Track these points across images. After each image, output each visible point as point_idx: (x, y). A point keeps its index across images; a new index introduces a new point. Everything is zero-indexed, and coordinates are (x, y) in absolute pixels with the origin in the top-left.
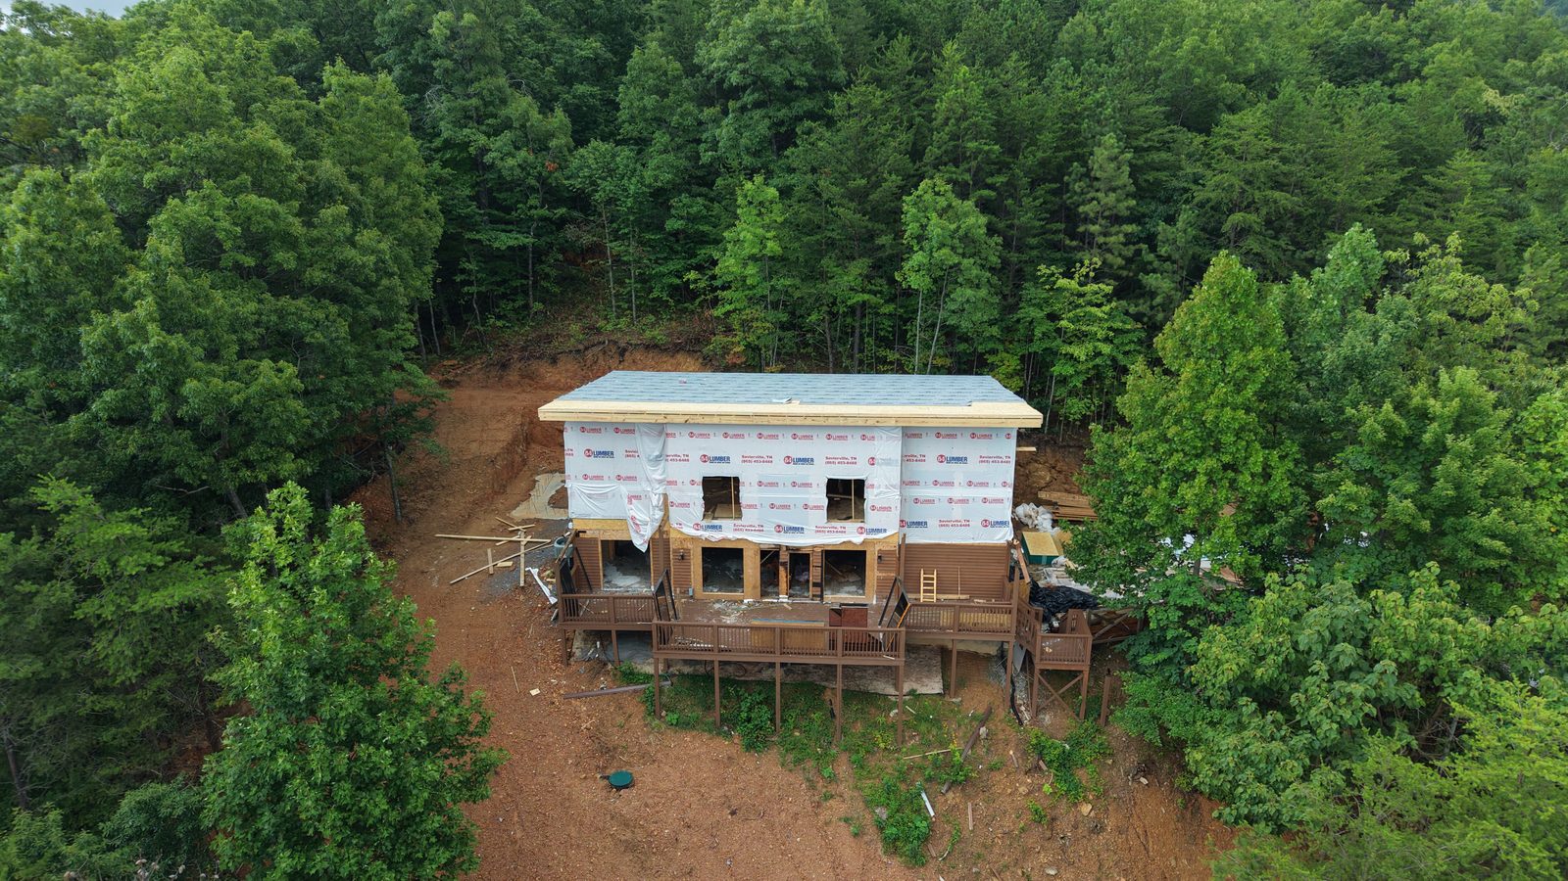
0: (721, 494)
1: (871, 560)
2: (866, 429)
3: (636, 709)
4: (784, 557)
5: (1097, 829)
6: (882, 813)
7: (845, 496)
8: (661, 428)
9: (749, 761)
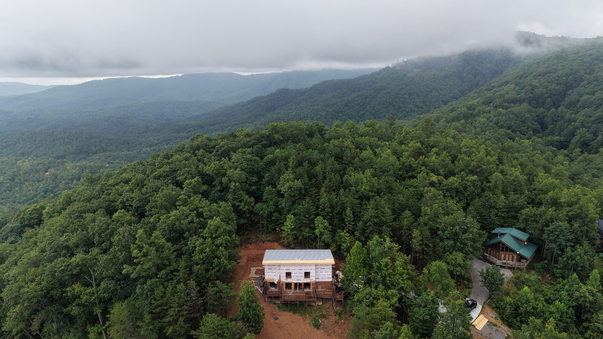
0: (288, 275)
1: (311, 284)
2: (310, 265)
3: (277, 309)
4: (298, 284)
5: (344, 324)
6: (313, 322)
7: (307, 275)
8: (280, 265)
9: (294, 315)
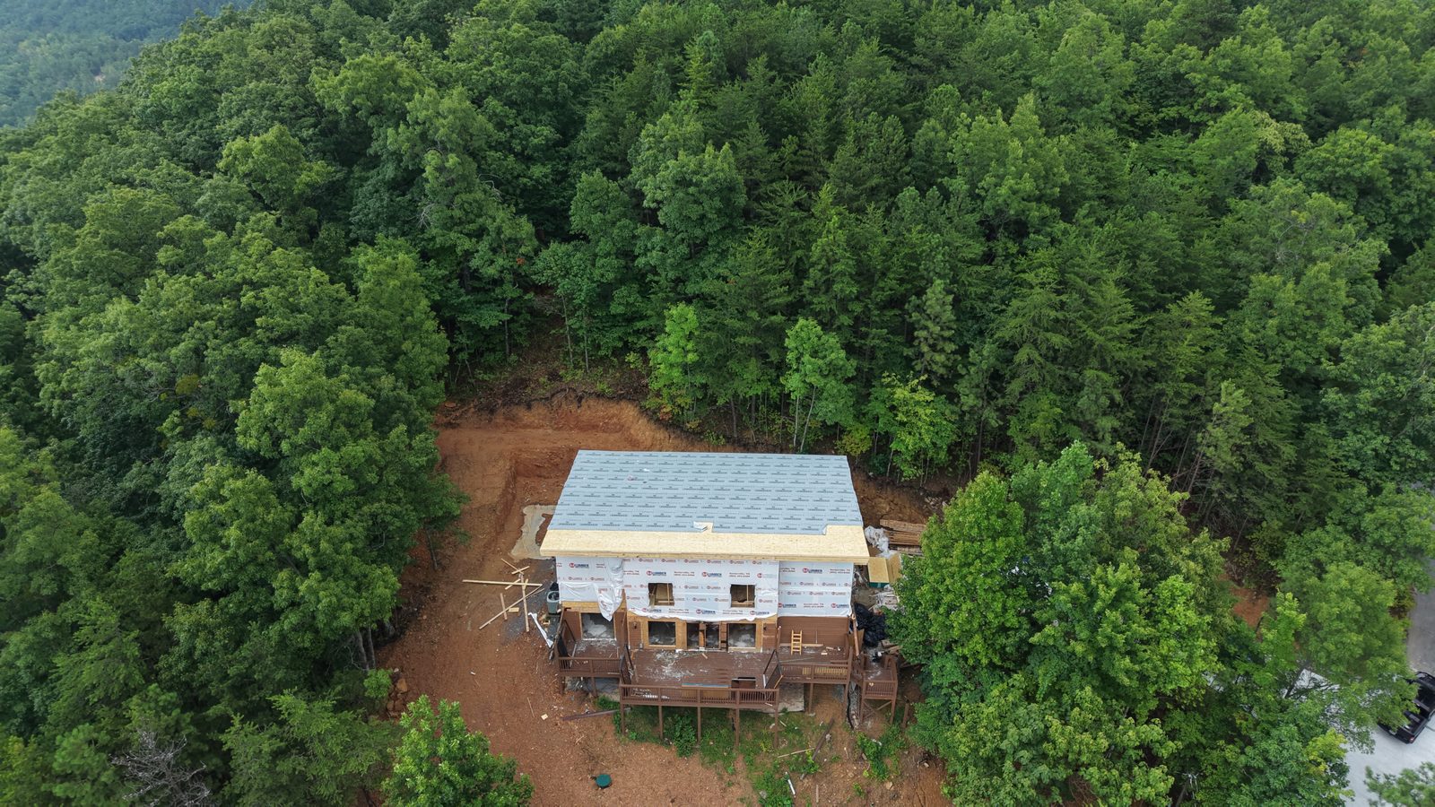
1: (759, 628)
2: (756, 560)
3: (610, 728)
4: (702, 627)
5: (896, 796)
6: (764, 794)
8: (624, 558)
